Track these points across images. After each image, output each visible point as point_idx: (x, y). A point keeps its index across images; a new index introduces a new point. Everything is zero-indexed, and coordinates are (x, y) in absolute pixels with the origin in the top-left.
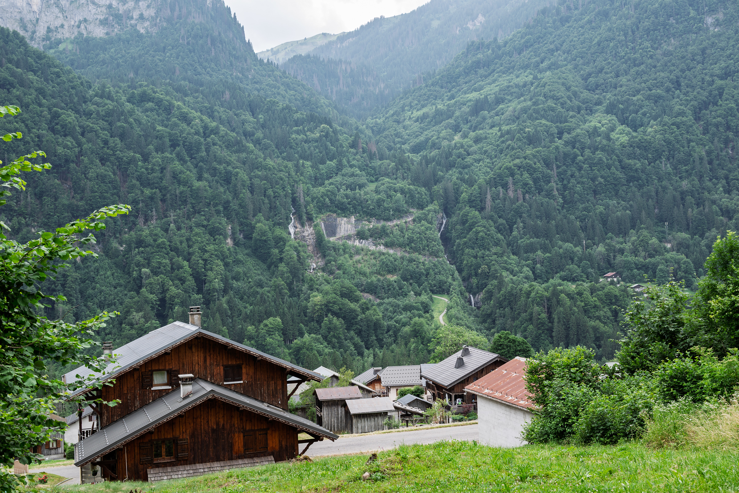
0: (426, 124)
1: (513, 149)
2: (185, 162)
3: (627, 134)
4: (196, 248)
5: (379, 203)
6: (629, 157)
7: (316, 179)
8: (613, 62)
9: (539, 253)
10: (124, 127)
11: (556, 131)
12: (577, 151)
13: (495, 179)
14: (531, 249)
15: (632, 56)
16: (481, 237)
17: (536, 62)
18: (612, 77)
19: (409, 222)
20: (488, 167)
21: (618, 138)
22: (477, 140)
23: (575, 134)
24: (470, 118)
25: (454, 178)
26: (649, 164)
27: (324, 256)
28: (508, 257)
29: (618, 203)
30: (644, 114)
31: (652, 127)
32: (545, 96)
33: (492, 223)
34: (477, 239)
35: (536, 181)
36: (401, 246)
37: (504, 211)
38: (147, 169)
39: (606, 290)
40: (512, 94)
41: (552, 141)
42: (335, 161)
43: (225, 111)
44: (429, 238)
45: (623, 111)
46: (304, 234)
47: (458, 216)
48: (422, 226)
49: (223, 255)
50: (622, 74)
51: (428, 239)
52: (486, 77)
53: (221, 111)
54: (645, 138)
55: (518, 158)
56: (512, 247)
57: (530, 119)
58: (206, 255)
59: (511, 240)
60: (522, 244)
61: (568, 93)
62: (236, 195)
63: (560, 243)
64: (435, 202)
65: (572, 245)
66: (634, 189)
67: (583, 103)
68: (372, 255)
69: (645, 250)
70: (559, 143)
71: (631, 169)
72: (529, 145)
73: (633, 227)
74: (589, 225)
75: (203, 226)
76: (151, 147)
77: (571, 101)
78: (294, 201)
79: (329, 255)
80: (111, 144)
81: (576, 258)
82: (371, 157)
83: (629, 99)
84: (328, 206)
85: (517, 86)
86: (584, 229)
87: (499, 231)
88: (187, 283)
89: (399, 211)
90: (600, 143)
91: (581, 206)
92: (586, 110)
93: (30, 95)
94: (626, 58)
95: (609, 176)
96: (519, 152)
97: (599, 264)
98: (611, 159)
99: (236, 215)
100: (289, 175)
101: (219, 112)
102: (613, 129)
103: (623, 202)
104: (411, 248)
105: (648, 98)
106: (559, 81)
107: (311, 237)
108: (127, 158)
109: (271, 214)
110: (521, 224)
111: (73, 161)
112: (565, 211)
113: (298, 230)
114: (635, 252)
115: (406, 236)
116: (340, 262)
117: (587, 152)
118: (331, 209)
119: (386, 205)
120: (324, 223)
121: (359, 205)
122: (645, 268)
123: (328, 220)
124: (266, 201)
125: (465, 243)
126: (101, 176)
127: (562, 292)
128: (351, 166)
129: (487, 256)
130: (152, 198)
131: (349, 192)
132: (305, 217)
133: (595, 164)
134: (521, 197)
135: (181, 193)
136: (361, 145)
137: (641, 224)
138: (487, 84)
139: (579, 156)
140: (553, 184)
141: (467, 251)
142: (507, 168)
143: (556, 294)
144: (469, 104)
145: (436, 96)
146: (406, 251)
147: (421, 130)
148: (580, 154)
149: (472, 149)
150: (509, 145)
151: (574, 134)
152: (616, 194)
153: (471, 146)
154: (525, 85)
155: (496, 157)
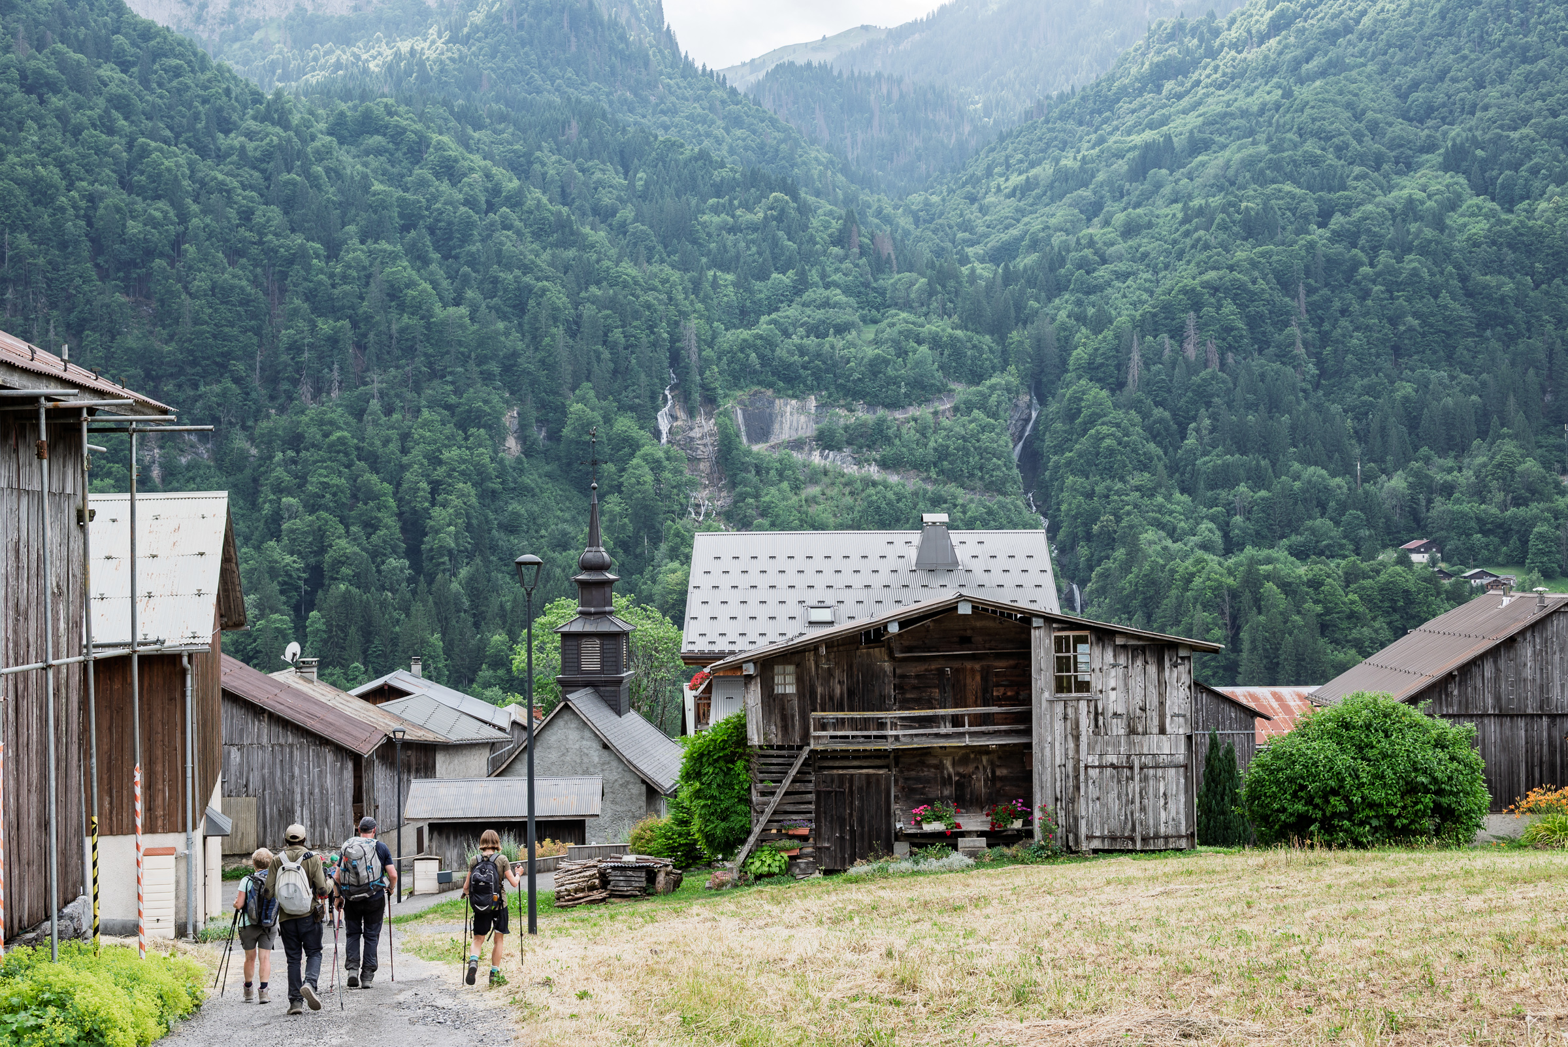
0: (1031, 200)
1: (1207, 247)
2: (426, 262)
3: (1487, 217)
4: (417, 453)
5: (875, 367)
6: (1487, 267)
7: (743, 312)
8: (1473, 56)
9: (1242, 488)
10: (295, 184)
11: (1315, 208)
12: (1360, 254)
13: (1154, 315)
14: (1224, 479)
15: (1520, 40)
16: (1108, 448)
17: (1295, 59)
18: (1467, 89)
19: (944, 412)
20: (1146, 290)
21: (1465, 225)
22: (1130, 230)
23: (1358, 215)
24: (1127, 186)
25: (1062, 315)
26: (1537, 286)
27: (733, 485)
28: (1168, 497)
29: (1452, 378)
30: (1535, 171)
31: (1549, 200)
32: (1301, 132)
33: (1137, 418)
34: (1098, 454)
35: (1253, 322)
36: (918, 466)
37: (1169, 391)
38: (332, 276)
39: (1383, 577)
40: (1229, 132)
41: (1302, 231)
42: (790, 273)
43: (559, 162)
44: (986, 449)
45: (1485, 164)
46: (692, 434)
47: (1060, 402)
48: (971, 422)
49: (480, 474)
50: (1492, 83)
51: (981, 452)
52: (1179, 97)
53: (551, 163)
54: (1530, 223)
55: (1214, 268)
56: (1183, 474)
57: (1255, 180)
58: (441, 471)
59: (1181, 459)
60: (1204, 468)
61: (1356, 125)
62: (535, 340)
63: (1296, 466)
64: (1012, 368)
65: (1324, 472)
66: (1494, 344)
67: (1391, 148)
68: (846, 485)
69: (1506, 489)
70: (1318, 234)
71: (1489, 297)
72: (1246, 239)
73: (1483, 434)
74: (1374, 426)
75: (448, 407)
76: (351, 228)
77: (1360, 142)
78: (675, 358)
79: (745, 482)
80: (258, 219)
81: (1332, 504)
82: (880, 266)
83: (1500, 137)
84: (755, 372)
85: (1244, 113)
86: (1361, 436)
87: (1154, 438)
88: (382, 532)
89: (923, 388)
90: (1417, 236)
91: (1359, 383)
92: (1397, 163)
93: (91, 109)
94: (1504, 44)
95: (1432, 314)
96: (1219, 254)
97: (1388, 519)
98: (1442, 273)
99: (532, 384)
100: (670, 299)
101: (543, 164)
102: (1453, 205)
103: (1464, 376)
104: (942, 472)
105: (1549, 134)
106: (1338, 98)
107: (708, 440)
108: (288, 248)
109: (616, 386)
110: (1208, 422)
111: (162, 255)
112: (1320, 393)
113: (679, 423)
114: (1480, 492)
115: (932, 444)
116: (767, 499)
117: (1385, 257)
118: (762, 378)
119: (890, 371)
120: (744, 411)
121: (827, 371)
122: (1501, 530)
123: (752, 403)
124: (606, 355)
125: (1069, 463)
126: (223, 288)
127: (1268, 577)
128: (827, 286)
129: (1117, 493)
130: (333, 341)
131: (812, 342)
132: (697, 397)
133: (1400, 286)
134: (1215, 359)
135: (402, 331)
136: (856, 239)
137: (1503, 425)
138: (1178, 112)
139: (1362, 264)
140: (1294, 330)
141: (1070, 480)
142: (1183, 291)
143: (1253, 581)
144: (1130, 155)
145: (1065, 143)
146: (928, 479)
147: (1019, 216)
148: (1365, 259)
149: (1112, 249)
150: (1199, 239)
151: (1356, 215)
152: (1450, 357)
153: (1112, 244)
154: (1262, 111)
155: (1166, 267)
